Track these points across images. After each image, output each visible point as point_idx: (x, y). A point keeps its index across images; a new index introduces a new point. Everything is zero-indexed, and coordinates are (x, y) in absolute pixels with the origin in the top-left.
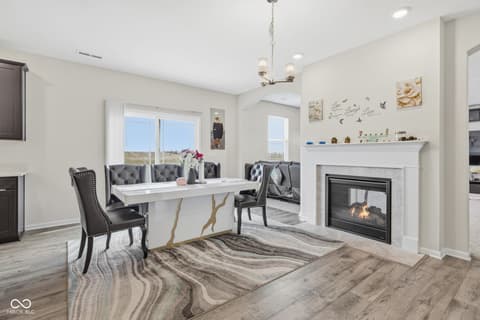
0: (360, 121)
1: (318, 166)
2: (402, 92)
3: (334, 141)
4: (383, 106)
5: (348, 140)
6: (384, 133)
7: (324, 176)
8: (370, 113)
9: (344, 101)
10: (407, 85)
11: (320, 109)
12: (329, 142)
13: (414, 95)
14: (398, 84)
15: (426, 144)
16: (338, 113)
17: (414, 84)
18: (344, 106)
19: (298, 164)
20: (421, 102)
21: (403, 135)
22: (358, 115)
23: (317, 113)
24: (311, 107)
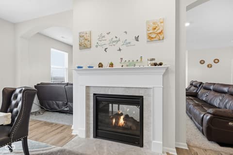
0: (120, 50)
1: (87, 87)
2: (151, 28)
3: (101, 65)
4: (137, 39)
5: (112, 65)
6: (139, 60)
7: (92, 95)
8: (128, 44)
9: (108, 34)
10: (154, 23)
11: (89, 38)
12: (96, 67)
13: (159, 31)
14: (147, 22)
15: (167, 69)
16: (103, 43)
17: (159, 23)
18: (108, 37)
19: (72, 84)
20: (163, 38)
21: (154, 62)
22: (119, 45)
23: (86, 42)
24: (80, 37)
